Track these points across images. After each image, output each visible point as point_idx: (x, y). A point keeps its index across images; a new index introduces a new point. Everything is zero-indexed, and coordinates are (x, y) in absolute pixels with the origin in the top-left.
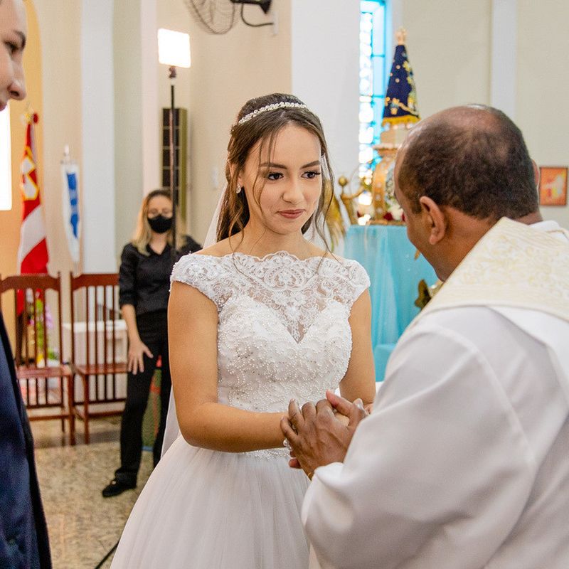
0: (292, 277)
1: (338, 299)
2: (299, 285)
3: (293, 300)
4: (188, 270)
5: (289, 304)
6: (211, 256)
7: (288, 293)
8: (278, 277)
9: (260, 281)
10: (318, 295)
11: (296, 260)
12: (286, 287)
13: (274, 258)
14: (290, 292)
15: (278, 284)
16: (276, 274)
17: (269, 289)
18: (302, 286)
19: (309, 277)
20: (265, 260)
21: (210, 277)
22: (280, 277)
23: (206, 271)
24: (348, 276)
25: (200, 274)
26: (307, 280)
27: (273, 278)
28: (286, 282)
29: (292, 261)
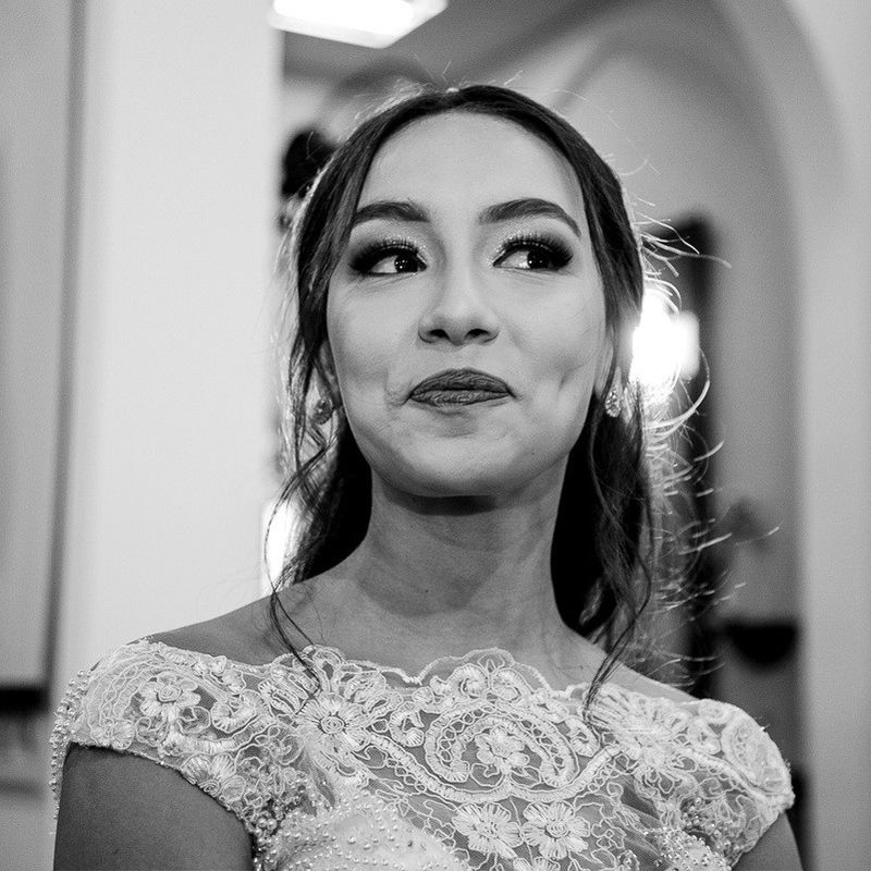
0: (527, 750)
1: (696, 831)
2: (551, 779)
3: (537, 838)
4: (137, 701)
5: (521, 851)
6: (223, 660)
7: (516, 807)
8: (472, 746)
9: (405, 760)
10: (631, 816)
11: (536, 685)
12: (508, 788)
13: (458, 674)
14: (522, 803)
15: (479, 772)
16: (465, 736)
17: (443, 792)
18: (566, 784)
19: (587, 750)
20: (426, 682)
21: (226, 723)
22: (483, 748)
23: (207, 701)
24: (720, 754)
25: (187, 712)
26: (582, 761)
27: (457, 749)
28: (505, 768)
29: (525, 690)
